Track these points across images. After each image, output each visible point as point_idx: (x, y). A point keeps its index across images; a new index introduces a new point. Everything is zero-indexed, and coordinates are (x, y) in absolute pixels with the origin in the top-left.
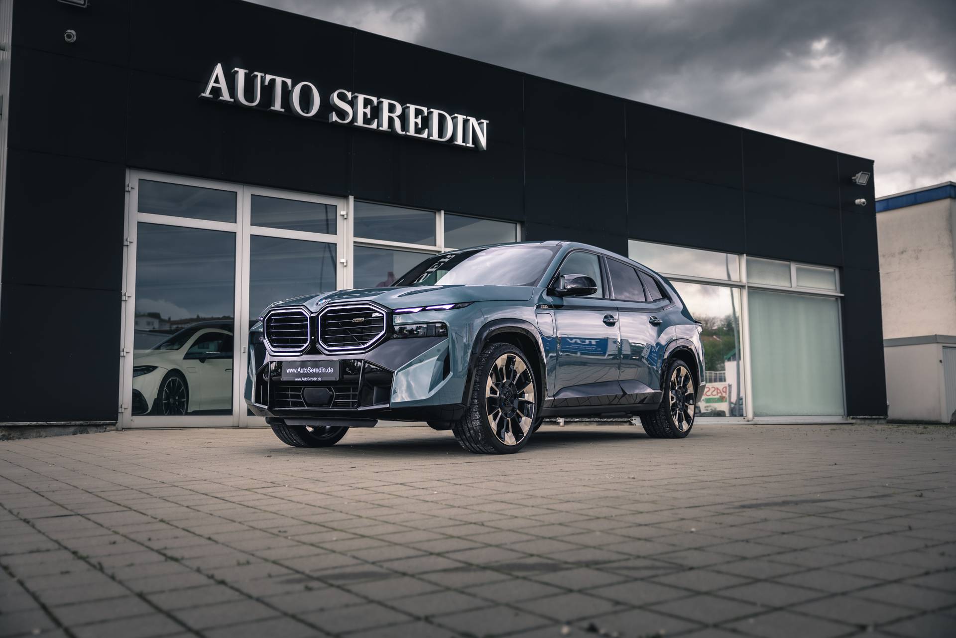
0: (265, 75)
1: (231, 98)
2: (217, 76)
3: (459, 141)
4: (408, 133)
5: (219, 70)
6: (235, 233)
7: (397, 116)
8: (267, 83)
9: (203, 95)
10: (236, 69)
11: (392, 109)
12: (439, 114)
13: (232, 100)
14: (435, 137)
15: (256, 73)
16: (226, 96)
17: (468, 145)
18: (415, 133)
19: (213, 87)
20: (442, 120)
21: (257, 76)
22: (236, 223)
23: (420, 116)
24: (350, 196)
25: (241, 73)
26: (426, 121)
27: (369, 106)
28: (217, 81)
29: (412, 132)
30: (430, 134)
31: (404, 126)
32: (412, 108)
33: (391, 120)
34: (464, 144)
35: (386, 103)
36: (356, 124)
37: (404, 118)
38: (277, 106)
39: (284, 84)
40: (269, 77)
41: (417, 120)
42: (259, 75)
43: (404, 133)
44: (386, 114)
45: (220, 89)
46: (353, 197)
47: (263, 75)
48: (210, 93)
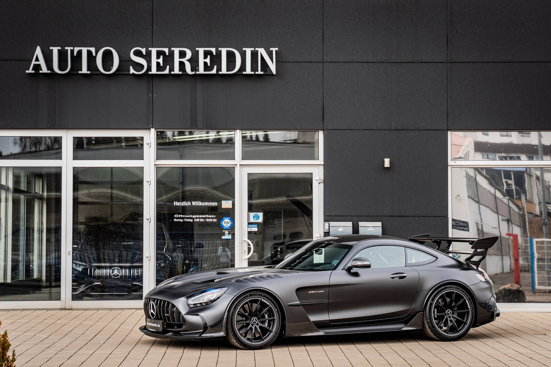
0: (74, 48)
1: (48, 70)
2: (37, 56)
3: (248, 71)
4: (197, 73)
5: (38, 51)
6: (61, 167)
7: (188, 60)
8: (75, 54)
9: (27, 72)
10: (51, 48)
11: (182, 54)
12: (227, 51)
13: (49, 72)
14: (224, 71)
15: (66, 48)
16: (44, 70)
17: (257, 73)
18: (205, 71)
19: (34, 64)
20: (231, 56)
21: (67, 50)
22: (61, 159)
23: (209, 56)
24: (151, 129)
25: (55, 50)
26: (216, 59)
27: (162, 57)
28: (37, 60)
29: (201, 70)
30: (219, 69)
31: (195, 67)
32: (201, 51)
33: (182, 64)
34: (253, 73)
35: (176, 51)
36: (150, 73)
37: (194, 61)
38: (85, 70)
39: (89, 53)
40: (76, 49)
41: (206, 60)
42: (69, 49)
43: (194, 73)
44: (177, 60)
45: (39, 65)
46: (154, 129)
47: (72, 48)
48: (32, 70)
